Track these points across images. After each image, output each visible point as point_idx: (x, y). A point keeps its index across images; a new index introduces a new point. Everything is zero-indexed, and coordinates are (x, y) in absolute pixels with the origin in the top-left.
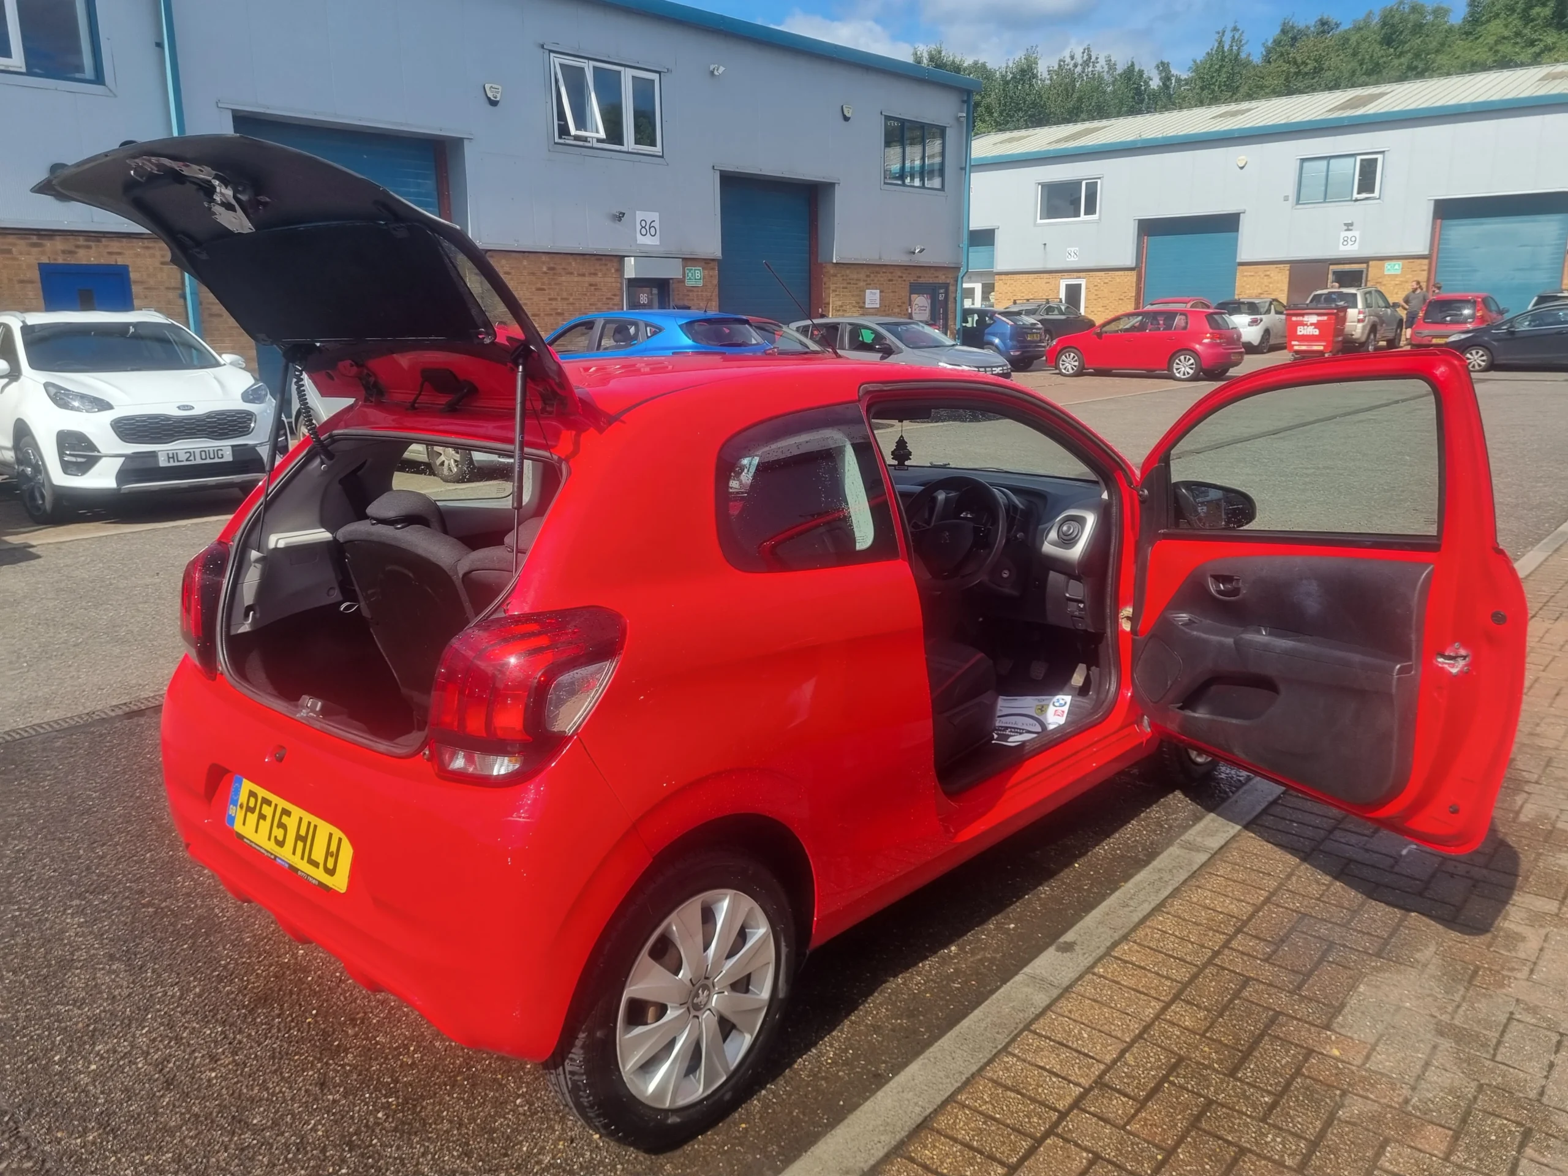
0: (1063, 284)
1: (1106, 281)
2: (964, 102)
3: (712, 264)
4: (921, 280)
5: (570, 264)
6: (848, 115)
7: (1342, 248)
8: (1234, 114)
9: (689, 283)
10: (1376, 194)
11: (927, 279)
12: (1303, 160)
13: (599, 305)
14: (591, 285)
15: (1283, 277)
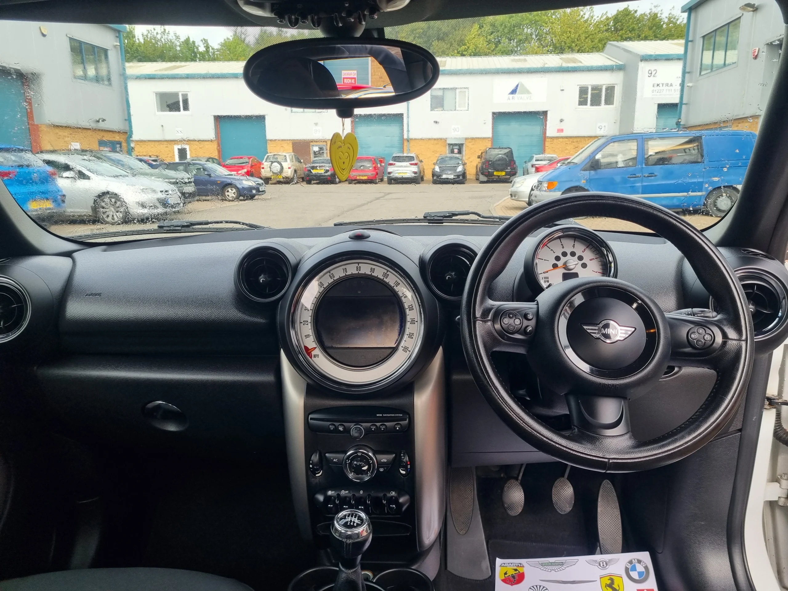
0: (176, 148)
1: (201, 147)
2: (117, 37)
4: (105, 139)
6: (44, 33)
7: (314, 134)
11: (108, 137)
15: (290, 148)
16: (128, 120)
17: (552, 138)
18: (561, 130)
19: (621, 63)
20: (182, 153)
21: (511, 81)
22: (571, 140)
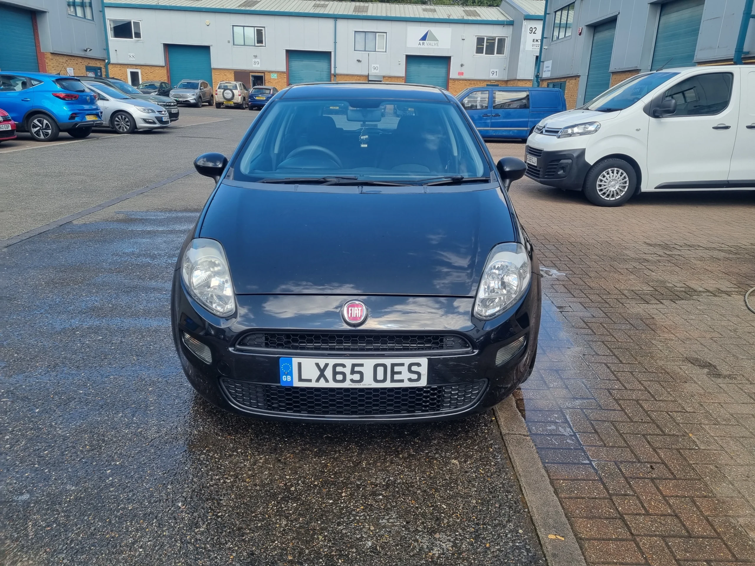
1: (151, 71)
4: (90, 65)
7: (254, 66)
10: (264, 45)
12: (233, 26)
15: (232, 76)
16: (107, 49)
17: (454, 80)
18: (462, 74)
19: (512, 19)
20: (134, 76)
21: (421, 30)
22: (469, 82)
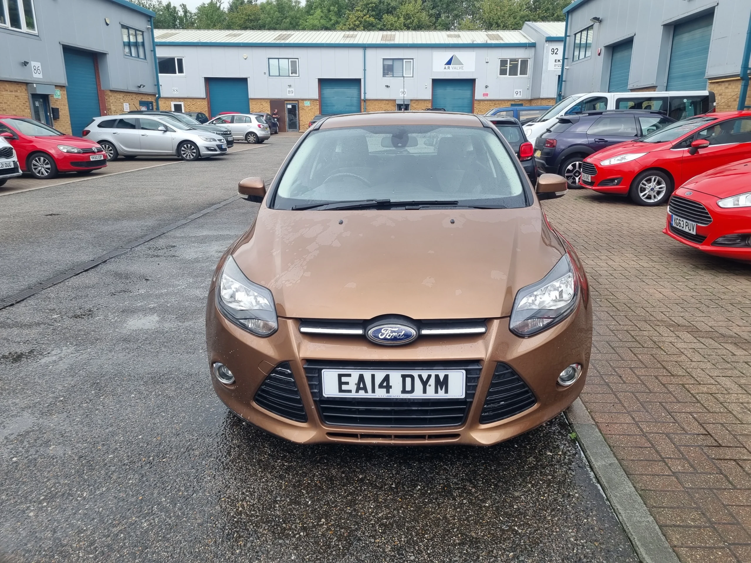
0: (173, 104)
1: (193, 103)
2: (149, 21)
3: (63, 89)
4: (143, 100)
5: (5, 86)
6: (108, 23)
7: (288, 95)
8: (235, 35)
9: (55, 97)
10: (298, 75)
11: (145, 99)
12: (269, 59)
13: (21, 106)
14: (16, 96)
15: (268, 105)
16: (157, 85)
17: (479, 101)
18: (487, 95)
19: (533, 41)
20: (178, 108)
21: (447, 55)
22: (494, 102)
